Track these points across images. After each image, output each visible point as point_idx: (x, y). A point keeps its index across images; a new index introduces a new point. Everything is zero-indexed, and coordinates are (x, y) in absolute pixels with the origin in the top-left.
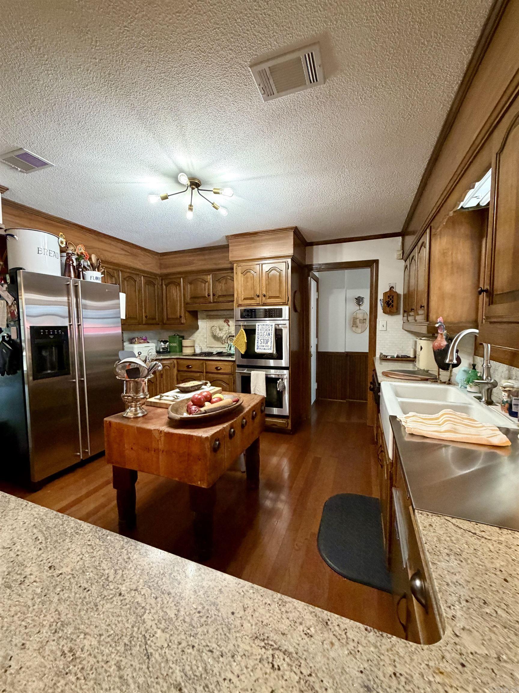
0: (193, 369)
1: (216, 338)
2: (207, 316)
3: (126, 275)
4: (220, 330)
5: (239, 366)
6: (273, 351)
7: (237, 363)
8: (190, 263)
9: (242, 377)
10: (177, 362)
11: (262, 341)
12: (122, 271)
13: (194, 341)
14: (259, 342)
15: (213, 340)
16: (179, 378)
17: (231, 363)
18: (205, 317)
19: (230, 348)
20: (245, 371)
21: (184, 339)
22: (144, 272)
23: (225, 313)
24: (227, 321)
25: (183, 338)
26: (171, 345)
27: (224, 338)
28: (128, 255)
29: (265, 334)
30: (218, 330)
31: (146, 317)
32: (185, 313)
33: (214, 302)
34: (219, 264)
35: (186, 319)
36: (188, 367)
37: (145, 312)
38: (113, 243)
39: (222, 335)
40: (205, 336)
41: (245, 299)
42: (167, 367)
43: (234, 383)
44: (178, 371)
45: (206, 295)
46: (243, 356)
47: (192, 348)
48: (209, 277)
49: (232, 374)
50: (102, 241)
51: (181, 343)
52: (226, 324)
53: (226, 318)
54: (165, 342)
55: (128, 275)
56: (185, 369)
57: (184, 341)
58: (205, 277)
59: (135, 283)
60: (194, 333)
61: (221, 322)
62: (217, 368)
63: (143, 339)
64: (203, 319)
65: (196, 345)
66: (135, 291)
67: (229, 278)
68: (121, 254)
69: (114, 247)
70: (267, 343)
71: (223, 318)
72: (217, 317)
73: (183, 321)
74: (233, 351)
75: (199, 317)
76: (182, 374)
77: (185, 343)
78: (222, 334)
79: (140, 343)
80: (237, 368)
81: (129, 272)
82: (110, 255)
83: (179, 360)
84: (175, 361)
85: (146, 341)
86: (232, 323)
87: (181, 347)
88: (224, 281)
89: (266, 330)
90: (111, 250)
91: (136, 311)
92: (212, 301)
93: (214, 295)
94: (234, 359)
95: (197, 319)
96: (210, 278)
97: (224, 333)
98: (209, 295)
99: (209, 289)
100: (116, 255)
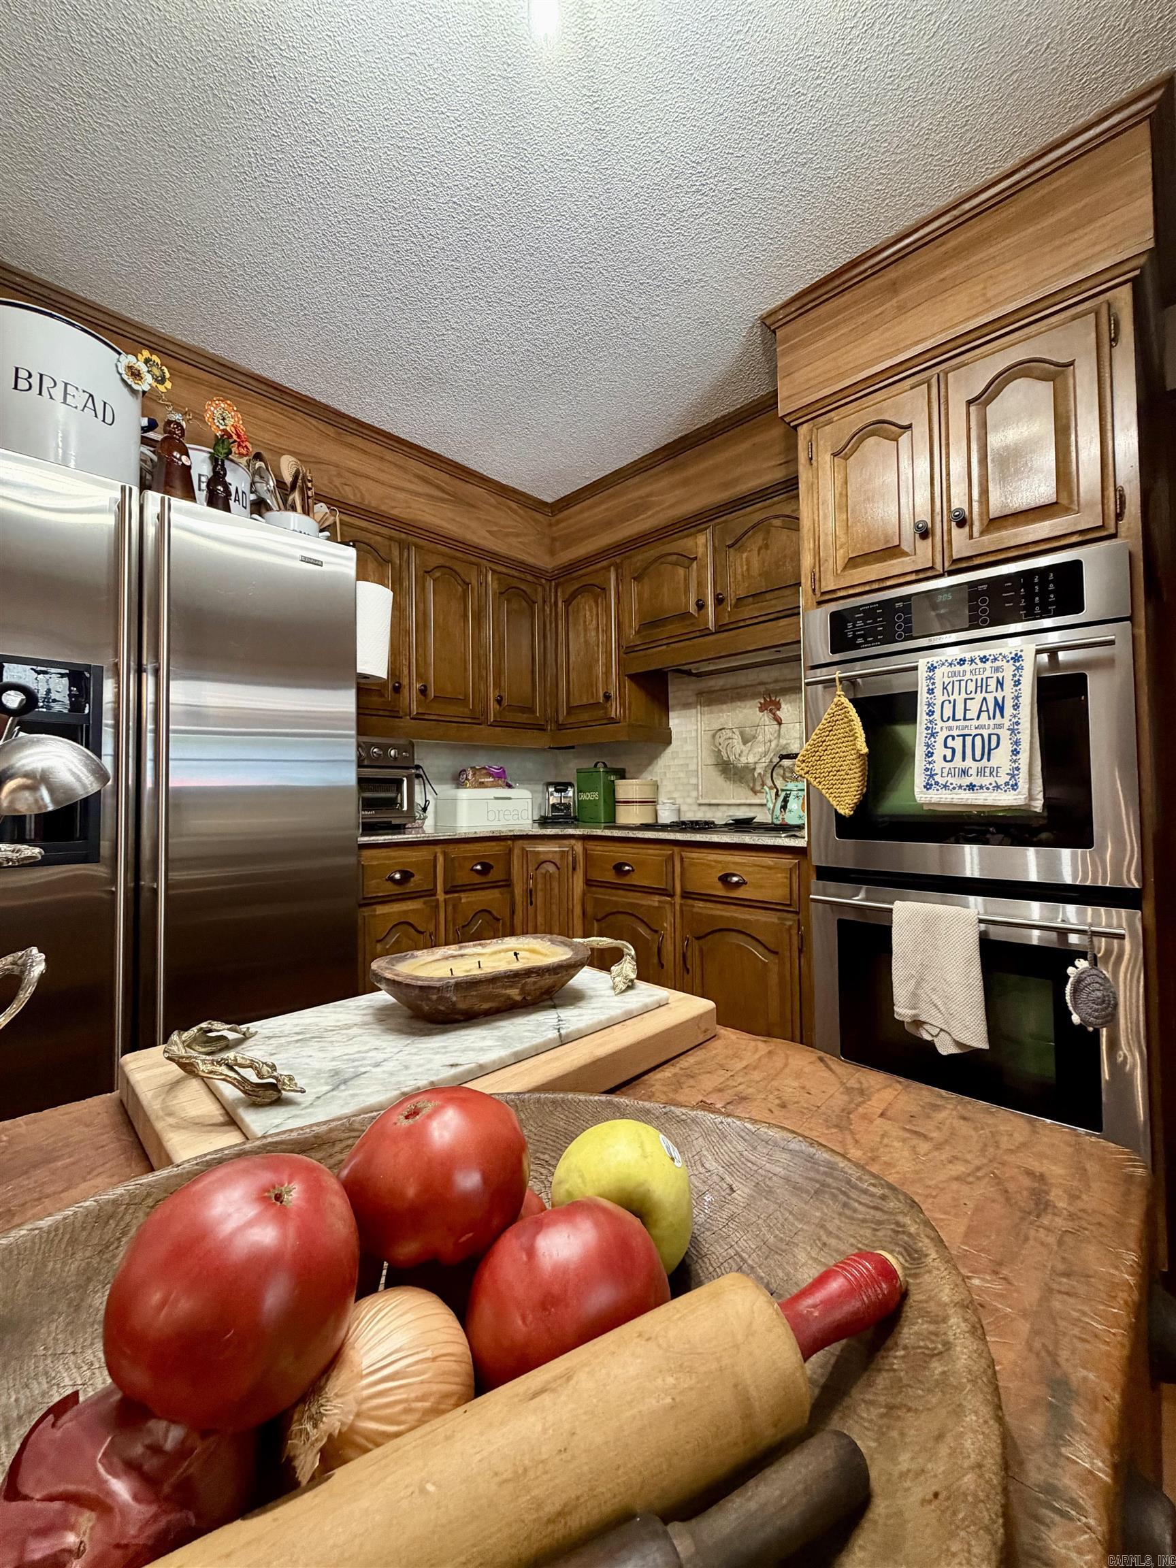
0: (635, 880)
1: (729, 770)
2: (700, 694)
3: (435, 561)
4: (745, 742)
5: (825, 874)
6: (1031, 797)
7: (816, 859)
8: (640, 507)
9: (842, 924)
10: (585, 850)
11: (957, 744)
12: (417, 546)
13: (656, 786)
14: (940, 751)
15: (720, 780)
16: (589, 909)
17: (788, 861)
18: (692, 699)
19: (786, 801)
20: (858, 900)
21: (623, 777)
22: (494, 557)
23: (766, 675)
24: (771, 706)
25: (622, 774)
26: (584, 797)
27: (759, 770)
28: (443, 500)
29: (974, 706)
30: (737, 739)
31: (499, 701)
32: (621, 686)
33: (721, 628)
34: (737, 481)
35: (623, 705)
36: (618, 868)
37: (497, 685)
38: (389, 455)
39: (751, 759)
40: (693, 767)
41: (853, 563)
42: (551, 868)
43: (803, 947)
44: (589, 883)
45: (693, 609)
46: (846, 827)
47: (649, 807)
48: (701, 539)
49: (795, 906)
50: (352, 446)
51: (611, 790)
52: (766, 718)
53: (768, 693)
54: (561, 787)
55: (440, 561)
56: (610, 877)
57: (620, 784)
58: (689, 542)
59: (465, 592)
60: (653, 757)
61: (748, 713)
62: (724, 879)
63: (490, 775)
64: (686, 706)
65: (662, 798)
66: (465, 616)
67: (777, 522)
68: (418, 494)
69: (394, 470)
70: (987, 753)
71: (754, 696)
72: (735, 695)
73: (615, 710)
74: (795, 813)
75: (671, 702)
76: (602, 894)
77: (627, 789)
78: (754, 756)
79: (482, 785)
80: (814, 882)
81: (443, 555)
82: (379, 490)
83: (591, 845)
84: (579, 847)
85: (502, 778)
86: (790, 710)
87: (612, 802)
88: (759, 540)
89: (981, 686)
90: (382, 477)
91: (465, 678)
92: (711, 625)
93: (719, 601)
94: (801, 843)
95: (665, 709)
96: (701, 544)
97: (762, 749)
98: (701, 606)
99: (701, 585)
100: (401, 496)
